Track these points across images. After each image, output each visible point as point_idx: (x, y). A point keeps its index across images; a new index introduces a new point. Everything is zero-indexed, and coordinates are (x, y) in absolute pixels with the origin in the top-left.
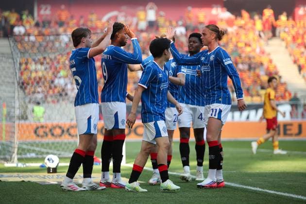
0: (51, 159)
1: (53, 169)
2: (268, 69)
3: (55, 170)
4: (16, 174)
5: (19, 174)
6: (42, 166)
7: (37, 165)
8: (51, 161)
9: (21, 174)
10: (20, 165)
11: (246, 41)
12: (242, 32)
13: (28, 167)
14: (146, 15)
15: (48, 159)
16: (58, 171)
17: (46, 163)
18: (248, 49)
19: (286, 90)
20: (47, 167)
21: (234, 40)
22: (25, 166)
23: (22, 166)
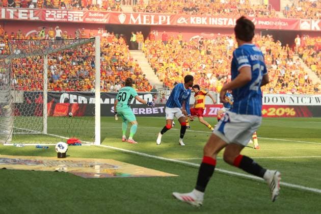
0: (61, 145)
1: (62, 154)
2: (136, 70)
11: (121, 52)
12: (117, 46)
14: (55, 33)
15: (59, 146)
16: (66, 156)
18: (122, 57)
19: (149, 84)
20: (58, 152)
21: (112, 51)
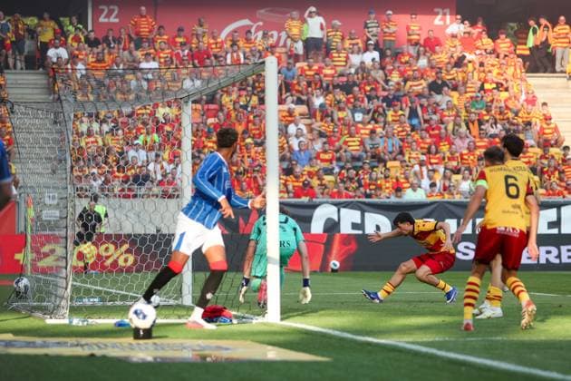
0: (141, 312)
1: (145, 330)
3: (148, 334)
4: (73, 340)
5: (79, 339)
6: (120, 325)
7: (109, 322)
8: (141, 316)
9: (84, 341)
10: (77, 322)
11: (500, 80)
12: (491, 61)
13: (92, 325)
14: (305, 28)
15: (136, 312)
16: (154, 334)
17: (131, 320)
18: (503, 96)
20: (133, 326)
21: (475, 76)
22: (85, 323)
23: (80, 324)
